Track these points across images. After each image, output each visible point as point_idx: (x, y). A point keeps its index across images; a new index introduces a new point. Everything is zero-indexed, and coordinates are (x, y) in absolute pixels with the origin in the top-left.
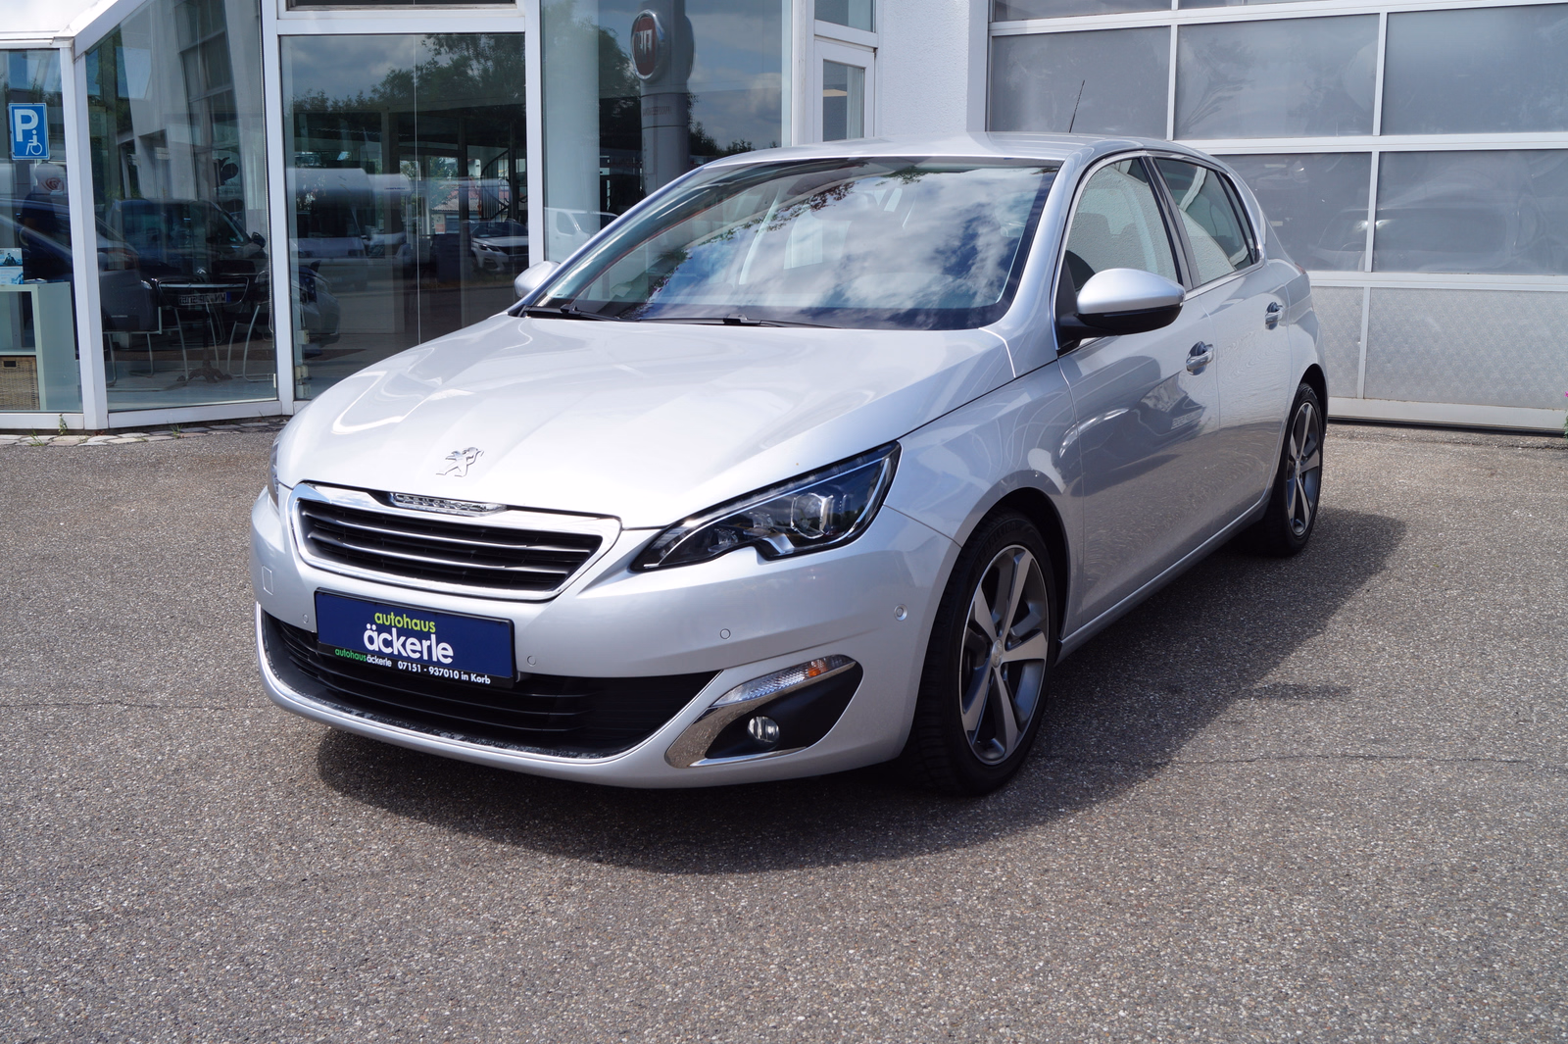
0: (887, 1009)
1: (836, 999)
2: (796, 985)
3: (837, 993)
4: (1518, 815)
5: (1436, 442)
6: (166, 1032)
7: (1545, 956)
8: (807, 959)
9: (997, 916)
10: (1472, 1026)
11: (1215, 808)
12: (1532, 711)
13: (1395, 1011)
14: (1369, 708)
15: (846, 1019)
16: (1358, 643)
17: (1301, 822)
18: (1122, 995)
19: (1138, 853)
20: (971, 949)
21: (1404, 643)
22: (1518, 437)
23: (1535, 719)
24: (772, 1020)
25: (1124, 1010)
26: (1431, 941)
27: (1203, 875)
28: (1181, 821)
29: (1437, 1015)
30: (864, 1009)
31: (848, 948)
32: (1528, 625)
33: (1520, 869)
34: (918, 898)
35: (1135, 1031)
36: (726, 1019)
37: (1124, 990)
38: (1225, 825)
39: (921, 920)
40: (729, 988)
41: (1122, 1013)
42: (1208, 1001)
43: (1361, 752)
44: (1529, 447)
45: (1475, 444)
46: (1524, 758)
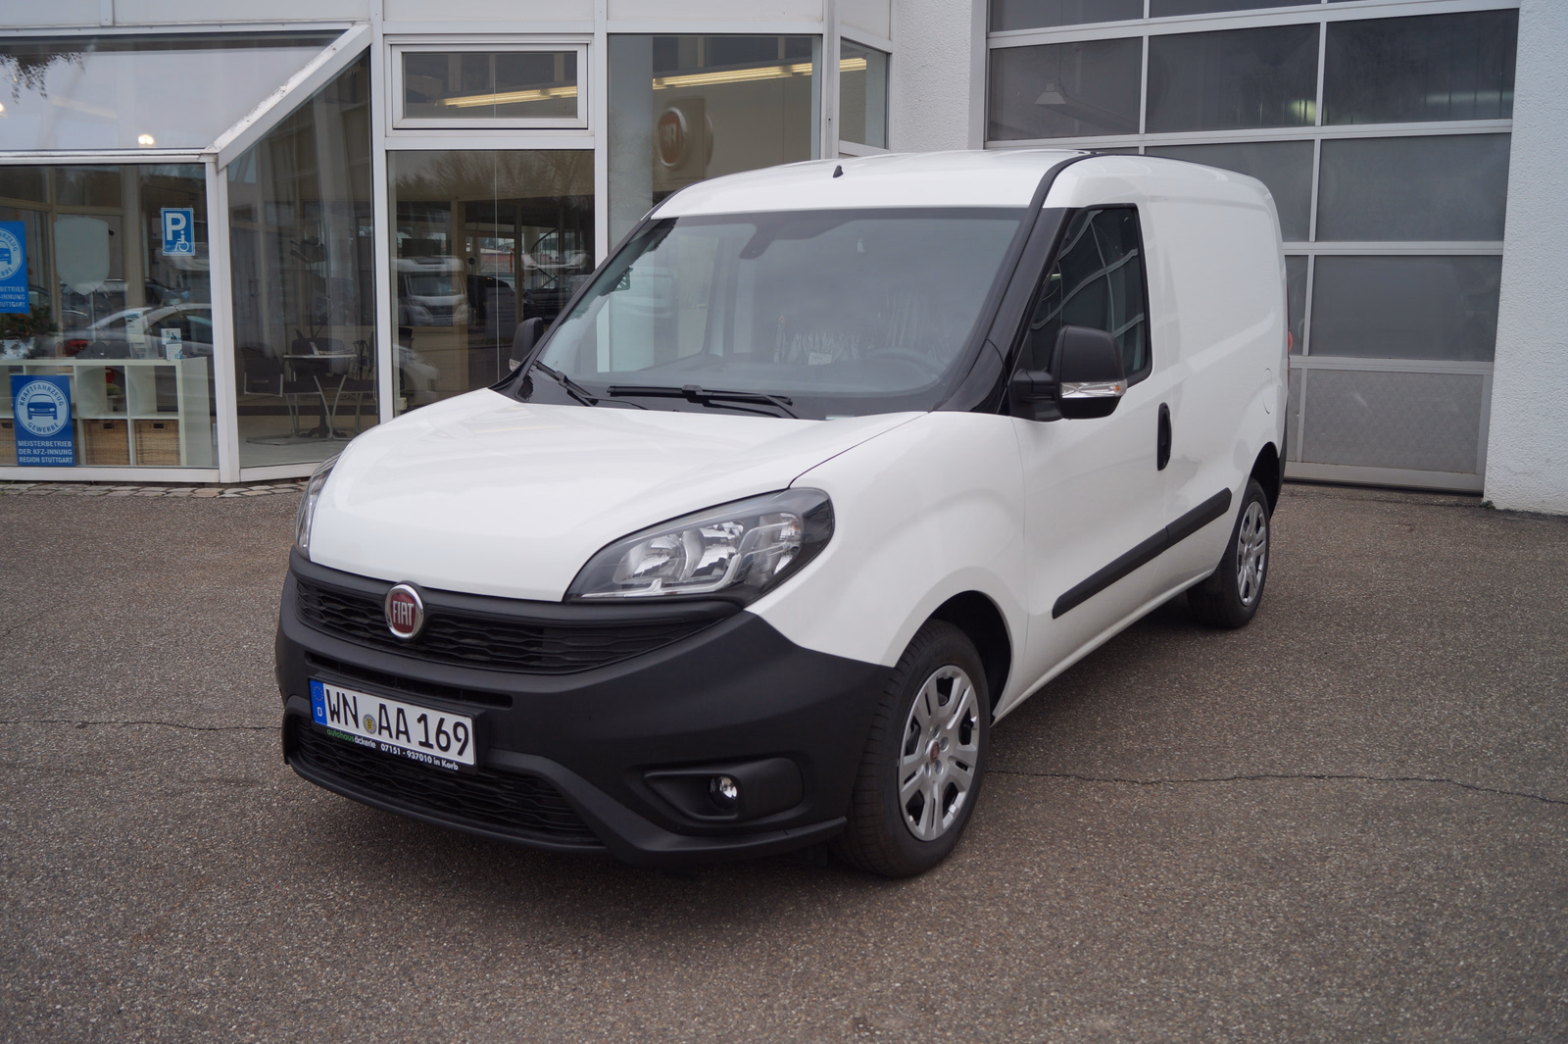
0: (963, 978)
1: (923, 970)
2: (890, 960)
3: (922, 965)
4: (1440, 824)
5: (1363, 499)
6: (409, 994)
7: (1464, 937)
8: (895, 939)
9: (1039, 906)
10: (1409, 991)
11: (1201, 818)
12: (1449, 739)
13: (1351, 979)
14: (1319, 735)
15: (932, 985)
16: (1307, 679)
17: (1270, 830)
18: (1141, 967)
19: (1144, 855)
20: (1022, 932)
21: (1345, 680)
22: (1432, 496)
23: (1452, 745)
24: (875, 986)
25: (1144, 978)
26: (1376, 926)
27: (1196, 873)
28: (1175, 829)
29: (1382, 982)
30: (945, 977)
31: (927, 931)
32: (1444, 665)
33: (1443, 868)
34: (976, 891)
35: (1154, 995)
36: (840, 985)
37: (1143, 963)
38: (1211, 832)
39: (980, 909)
40: (839, 961)
41: (1143, 981)
42: (1208, 972)
43: (1314, 772)
44: (1441, 505)
45: (1397, 502)
46: (1444, 778)
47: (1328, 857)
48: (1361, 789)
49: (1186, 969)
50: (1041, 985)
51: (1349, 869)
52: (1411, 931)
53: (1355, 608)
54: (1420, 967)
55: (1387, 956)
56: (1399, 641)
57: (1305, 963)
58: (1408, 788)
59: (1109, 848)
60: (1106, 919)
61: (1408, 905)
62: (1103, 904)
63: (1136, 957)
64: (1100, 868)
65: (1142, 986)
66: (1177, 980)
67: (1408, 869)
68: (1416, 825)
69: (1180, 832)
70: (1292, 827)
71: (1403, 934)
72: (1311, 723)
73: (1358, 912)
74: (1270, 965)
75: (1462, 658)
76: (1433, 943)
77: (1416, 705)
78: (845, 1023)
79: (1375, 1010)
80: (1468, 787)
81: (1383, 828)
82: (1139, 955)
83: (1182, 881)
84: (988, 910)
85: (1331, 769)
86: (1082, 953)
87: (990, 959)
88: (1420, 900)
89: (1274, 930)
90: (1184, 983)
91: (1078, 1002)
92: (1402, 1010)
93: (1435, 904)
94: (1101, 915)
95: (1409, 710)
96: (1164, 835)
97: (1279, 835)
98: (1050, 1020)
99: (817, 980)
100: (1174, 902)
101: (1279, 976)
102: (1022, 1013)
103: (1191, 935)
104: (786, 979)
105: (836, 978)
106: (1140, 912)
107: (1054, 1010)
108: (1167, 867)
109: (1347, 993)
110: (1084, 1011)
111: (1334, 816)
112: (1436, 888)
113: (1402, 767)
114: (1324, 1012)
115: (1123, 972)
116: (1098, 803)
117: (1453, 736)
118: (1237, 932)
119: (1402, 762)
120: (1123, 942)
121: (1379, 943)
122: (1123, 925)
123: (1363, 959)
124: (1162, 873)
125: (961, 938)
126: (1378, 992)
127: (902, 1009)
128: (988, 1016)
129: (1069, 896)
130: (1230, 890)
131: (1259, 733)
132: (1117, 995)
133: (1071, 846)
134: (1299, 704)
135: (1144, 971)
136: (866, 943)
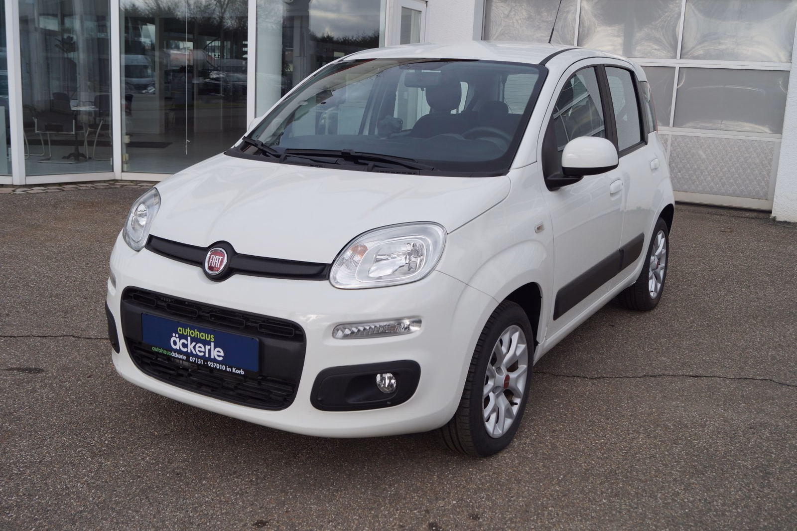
11: (628, 400)
12: (768, 355)
14: (691, 351)
15: (476, 503)
16: (681, 318)
17: (670, 408)
18: (603, 492)
19: (596, 422)
21: (703, 319)
22: (741, 212)
23: (770, 359)
24: (440, 503)
26: (740, 468)
28: (613, 407)
38: (634, 409)
43: (691, 373)
44: (747, 217)
45: (721, 215)
46: (768, 378)
47: (706, 425)
48: (720, 384)
49: (629, 494)
50: (542, 503)
51: (719, 433)
52: (761, 471)
53: (704, 276)
54: (769, 494)
55: (749, 487)
56: (732, 296)
57: (701, 491)
58: (747, 384)
59: (575, 418)
60: (577, 462)
61: (757, 455)
62: (575, 452)
63: (598, 485)
64: (570, 430)
65: (604, 503)
66: (624, 501)
67: (754, 433)
68: (755, 406)
69: (616, 409)
70: (682, 407)
71: (756, 473)
72: (686, 343)
73: (728, 459)
74: (679, 491)
75: (770, 307)
76: (774, 479)
77: (746, 334)
78: (424, 526)
79: (746, 520)
80: (782, 384)
81: (736, 408)
82: (601, 484)
83: (621, 439)
84: (506, 455)
85: (701, 372)
86: (565, 483)
87: (510, 486)
88: (764, 452)
89: (679, 470)
90: (629, 502)
91: (566, 513)
92: (762, 520)
93: (773, 455)
94: (574, 459)
95: (743, 338)
96: (607, 410)
97: (675, 411)
98: (550, 525)
99: (405, 499)
100: (617, 452)
101: (686, 498)
102: (533, 521)
103: (630, 473)
104: (385, 498)
105: (416, 497)
106: (598, 458)
107: (552, 519)
108: (611, 430)
109: (728, 509)
110: (570, 520)
111: (706, 400)
112: (772, 445)
113: (742, 371)
114: (715, 521)
115: (591, 496)
116: (565, 390)
117: (770, 353)
118: (657, 470)
119: (742, 369)
120: (589, 477)
121: (743, 478)
122: (588, 466)
123: (735, 488)
124: (608, 434)
125: (491, 473)
126: (746, 509)
127: (458, 518)
128: (512, 522)
129: (554, 447)
130: (650, 445)
131: (656, 349)
132: (589, 509)
133: (551, 416)
134: (678, 332)
135: (604, 495)
136: (433, 476)
